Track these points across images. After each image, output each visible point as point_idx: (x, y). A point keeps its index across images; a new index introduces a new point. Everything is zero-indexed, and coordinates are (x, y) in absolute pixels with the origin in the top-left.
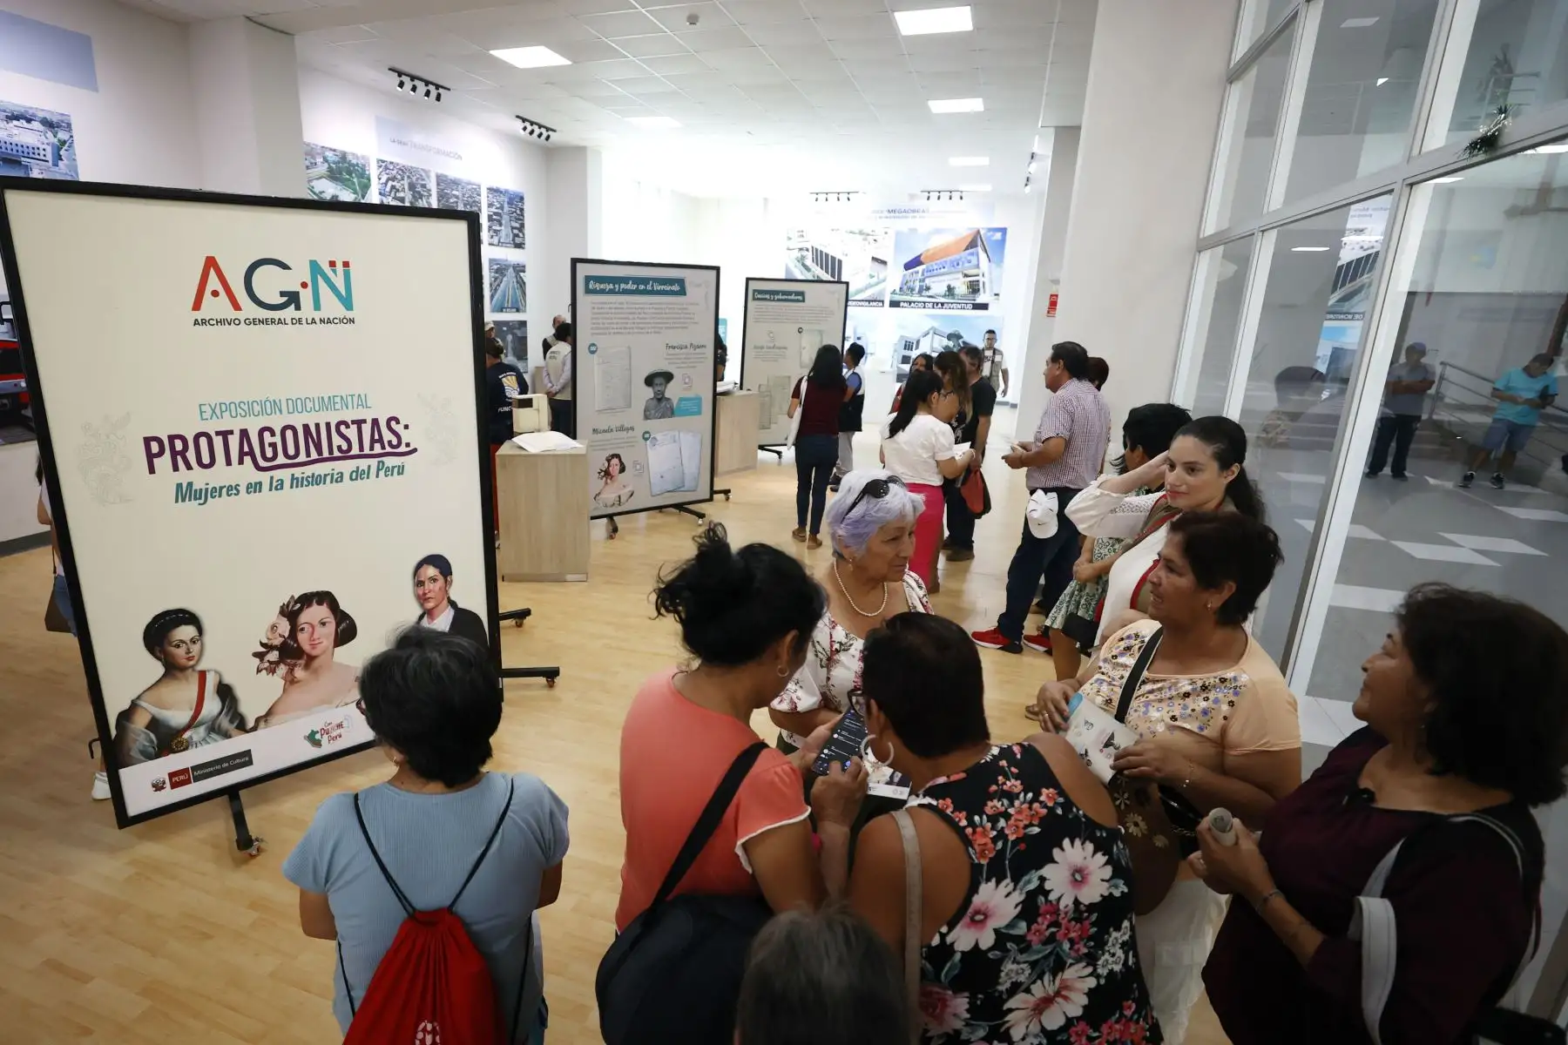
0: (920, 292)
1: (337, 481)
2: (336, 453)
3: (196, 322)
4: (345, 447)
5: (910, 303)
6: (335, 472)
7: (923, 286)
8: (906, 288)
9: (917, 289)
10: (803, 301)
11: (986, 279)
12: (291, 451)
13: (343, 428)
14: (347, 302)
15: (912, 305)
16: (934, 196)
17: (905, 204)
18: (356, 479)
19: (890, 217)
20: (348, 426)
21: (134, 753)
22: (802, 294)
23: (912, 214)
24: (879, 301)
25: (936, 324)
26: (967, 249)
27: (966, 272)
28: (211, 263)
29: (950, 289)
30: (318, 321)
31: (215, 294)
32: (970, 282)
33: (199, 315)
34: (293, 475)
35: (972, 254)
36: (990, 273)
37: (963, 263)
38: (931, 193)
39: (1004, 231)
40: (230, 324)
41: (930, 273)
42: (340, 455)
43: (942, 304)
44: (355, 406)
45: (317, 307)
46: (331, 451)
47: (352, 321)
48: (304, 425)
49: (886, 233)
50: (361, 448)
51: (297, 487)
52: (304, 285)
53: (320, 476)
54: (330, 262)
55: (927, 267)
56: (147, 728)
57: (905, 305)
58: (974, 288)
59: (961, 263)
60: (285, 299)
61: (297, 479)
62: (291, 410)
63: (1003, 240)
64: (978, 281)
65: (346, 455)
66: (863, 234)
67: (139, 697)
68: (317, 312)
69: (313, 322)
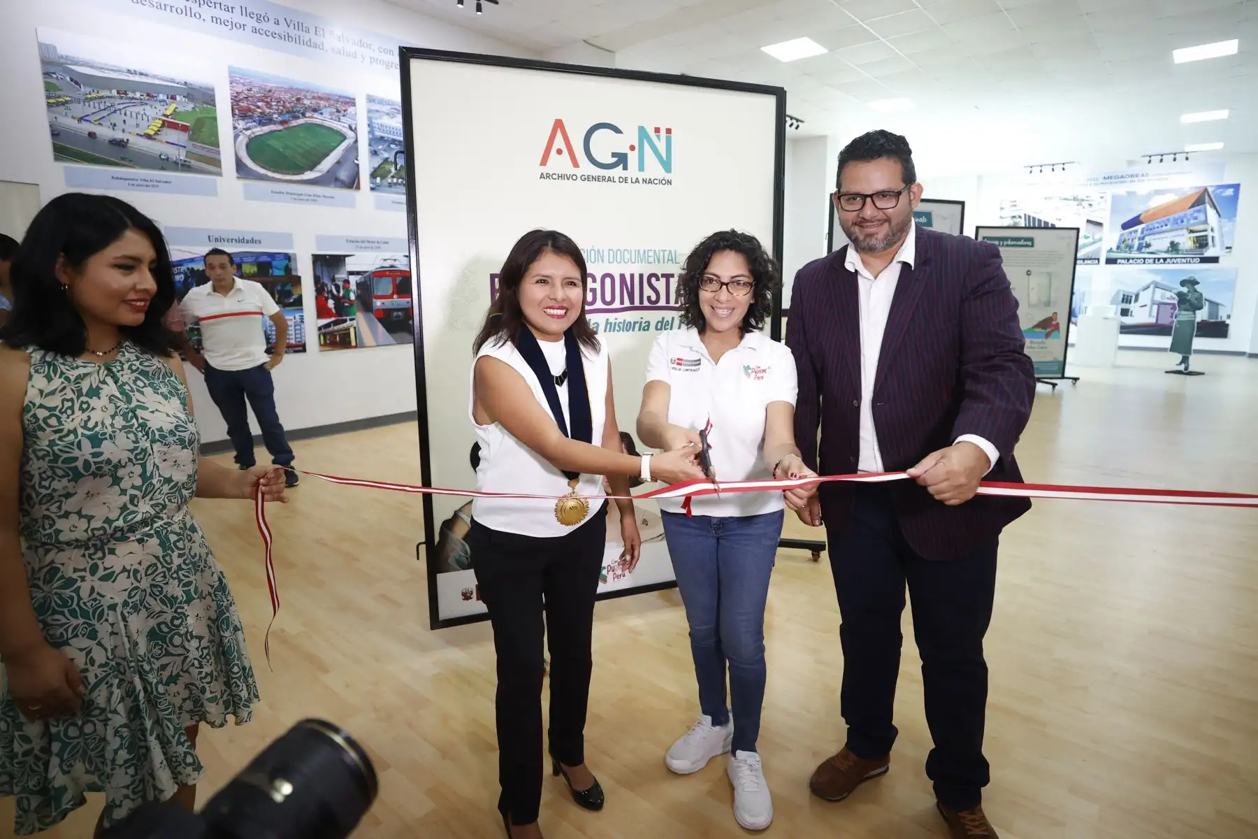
0: (1140, 249)
1: (644, 330)
2: (646, 303)
3: (542, 176)
4: (654, 298)
5: (1128, 260)
6: (644, 321)
7: (1142, 243)
8: (1124, 245)
9: (1136, 246)
10: (1032, 246)
11: (1216, 234)
12: (608, 298)
13: (653, 280)
14: (667, 165)
15: (1131, 261)
16: (1156, 159)
17: (1123, 169)
18: (661, 329)
19: (1106, 183)
20: (658, 279)
21: (451, 561)
22: (1031, 240)
23: (1130, 179)
24: (1095, 259)
25: (1158, 279)
26: (1193, 206)
27: (1191, 228)
28: (559, 125)
29: (1174, 247)
30: (641, 181)
31: (559, 152)
32: (1197, 237)
33: (544, 170)
34: (608, 319)
35: (1199, 211)
36: (1221, 228)
37: (1188, 220)
38: (1152, 157)
39: (1236, 187)
40: (568, 179)
41: (1151, 231)
42: (649, 305)
43: (1165, 259)
44: (666, 261)
45: (641, 168)
46: (641, 301)
47: (669, 182)
48: (621, 275)
49: (1102, 198)
50: (668, 301)
51: (610, 331)
52: (632, 148)
53: (630, 322)
54: (656, 128)
55: (1148, 226)
56: (464, 539)
57: (1123, 261)
58: (1202, 243)
59: (1185, 220)
60: (615, 159)
61: (611, 323)
62: (611, 260)
63: (1235, 197)
64: (1206, 236)
65: (654, 306)
66: (1077, 200)
67: (460, 510)
68: (641, 173)
69: (637, 181)
